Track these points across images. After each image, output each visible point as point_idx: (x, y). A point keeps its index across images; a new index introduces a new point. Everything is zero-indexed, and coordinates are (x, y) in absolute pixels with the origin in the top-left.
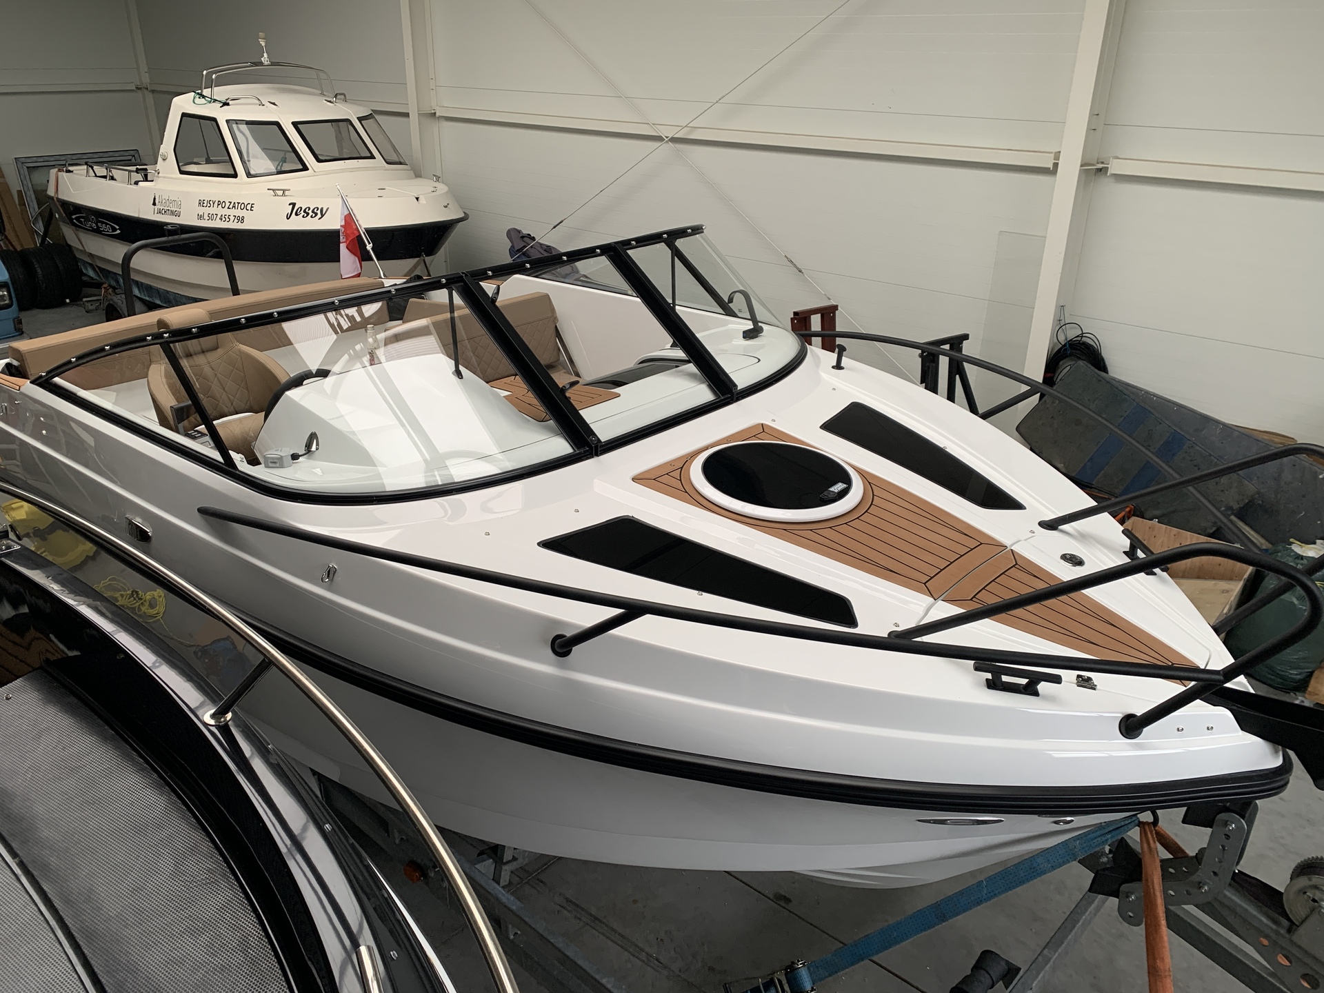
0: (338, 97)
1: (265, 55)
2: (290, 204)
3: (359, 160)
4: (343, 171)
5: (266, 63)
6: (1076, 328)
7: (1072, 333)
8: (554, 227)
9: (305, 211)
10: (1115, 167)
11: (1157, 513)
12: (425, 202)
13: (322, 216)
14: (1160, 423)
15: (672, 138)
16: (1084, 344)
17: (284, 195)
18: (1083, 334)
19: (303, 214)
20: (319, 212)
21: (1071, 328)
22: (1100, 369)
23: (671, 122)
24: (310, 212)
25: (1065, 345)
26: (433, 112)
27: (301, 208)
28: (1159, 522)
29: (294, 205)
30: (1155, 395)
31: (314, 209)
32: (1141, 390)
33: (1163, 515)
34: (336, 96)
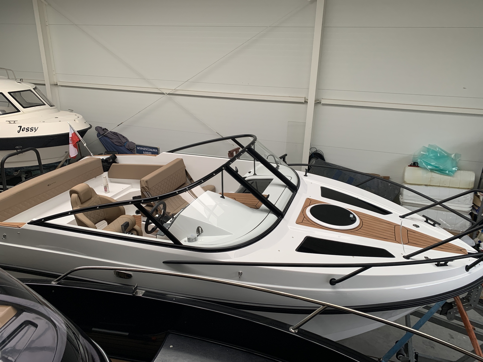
0: (21, 80)
2: (19, 127)
3: (40, 106)
4: (35, 111)
7: (314, 150)
8: (118, 125)
9: (27, 129)
10: (323, 102)
12: (78, 122)
13: (36, 130)
15: (169, 93)
16: (318, 153)
17: (14, 123)
18: (317, 150)
19: (26, 130)
20: (34, 129)
21: (313, 149)
22: (324, 160)
23: (167, 88)
24: (29, 129)
25: (313, 153)
26: (56, 83)
27: (25, 128)
29: (21, 127)
31: (31, 128)
32: (337, 165)
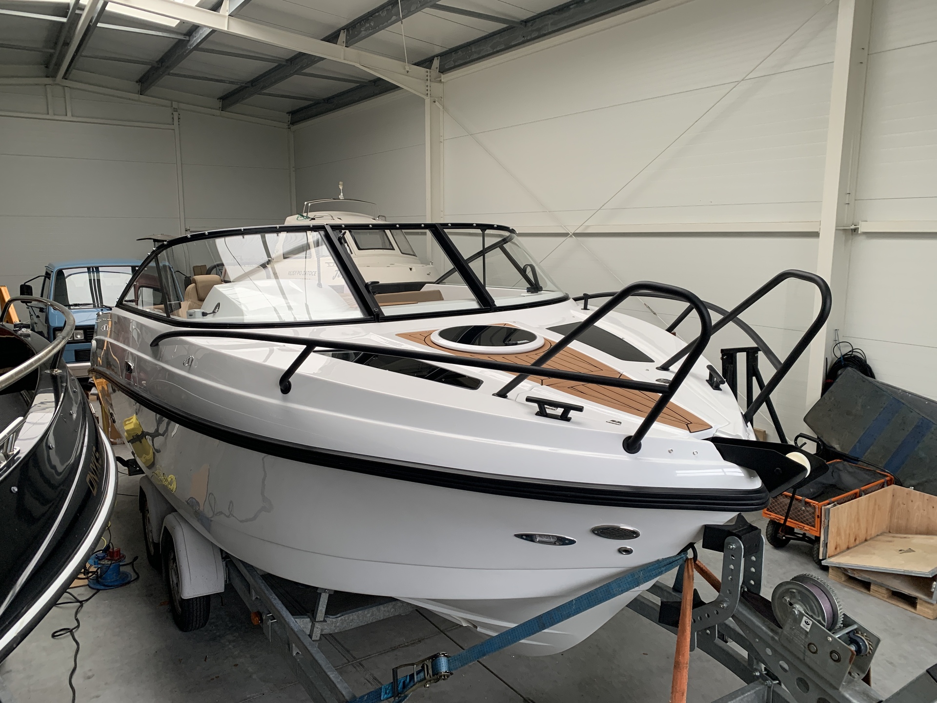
0: (380, 217)
1: (342, 194)
3: (384, 250)
4: (374, 255)
5: (341, 198)
6: (847, 346)
10: (863, 228)
11: (914, 482)
12: (415, 271)
14: (912, 412)
15: (574, 233)
16: (855, 357)
18: (853, 350)
21: (844, 346)
22: (867, 375)
25: (840, 358)
28: (914, 489)
30: (910, 393)
32: (899, 389)
33: (918, 484)
34: (378, 217)
